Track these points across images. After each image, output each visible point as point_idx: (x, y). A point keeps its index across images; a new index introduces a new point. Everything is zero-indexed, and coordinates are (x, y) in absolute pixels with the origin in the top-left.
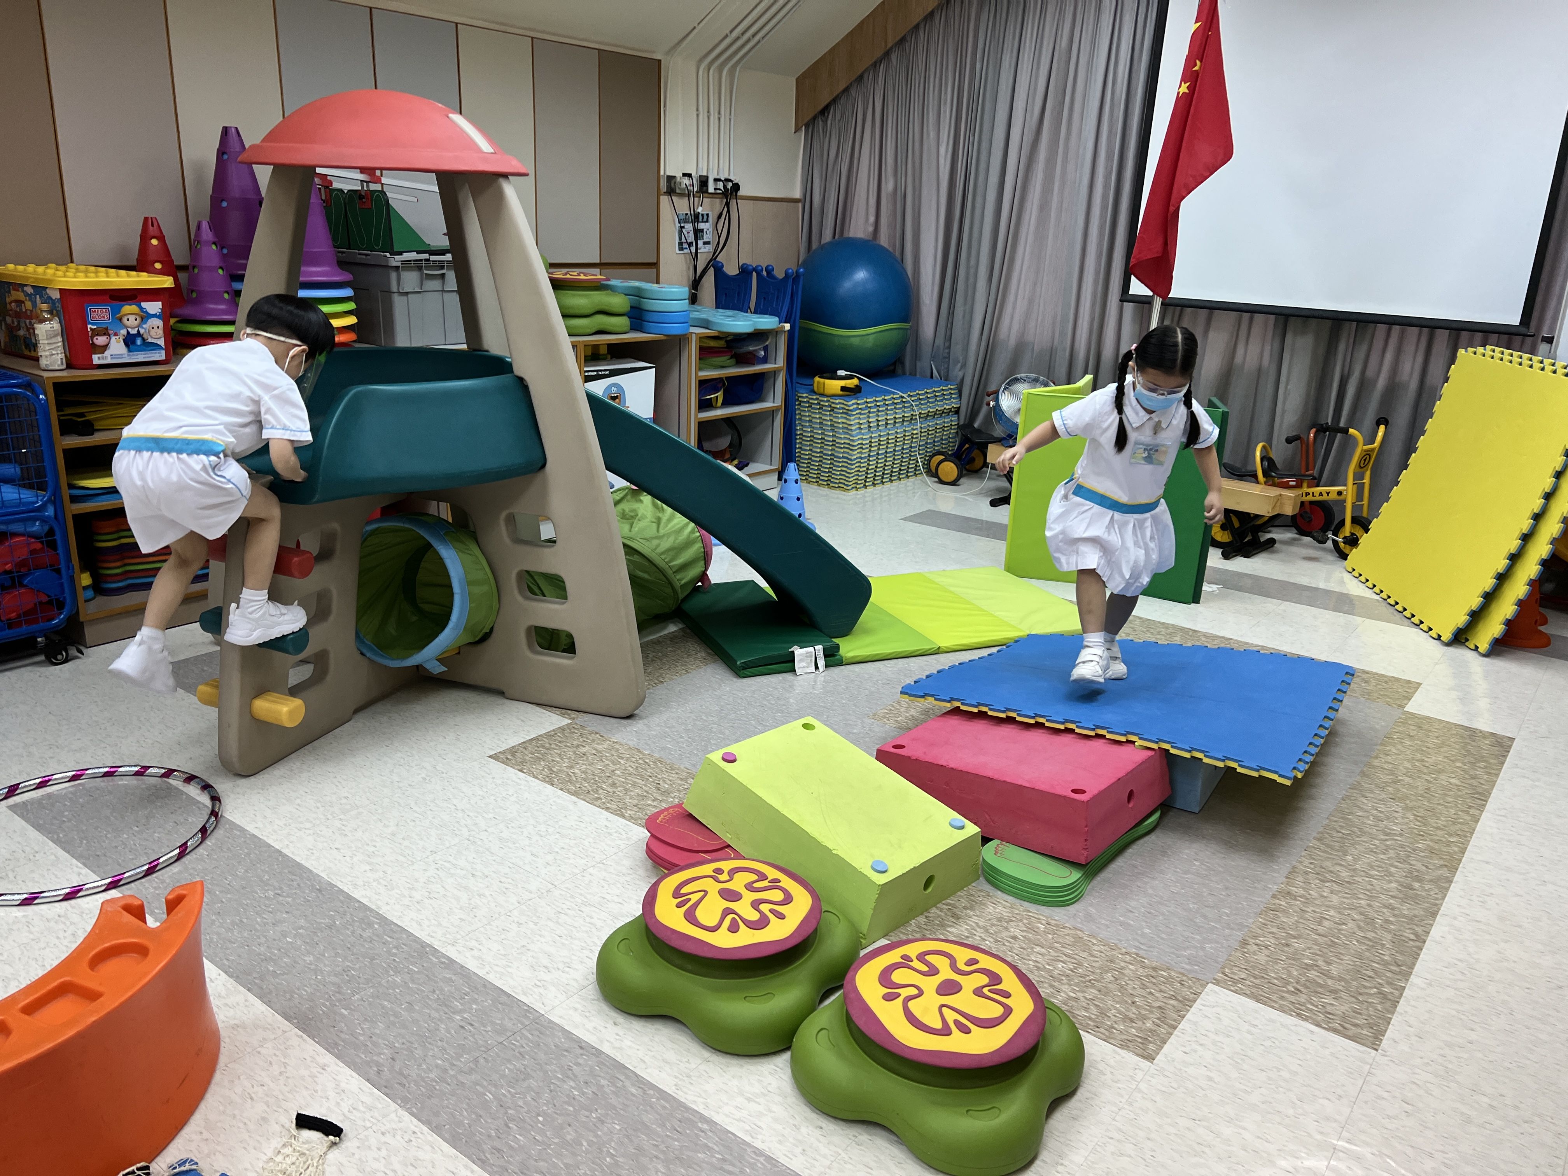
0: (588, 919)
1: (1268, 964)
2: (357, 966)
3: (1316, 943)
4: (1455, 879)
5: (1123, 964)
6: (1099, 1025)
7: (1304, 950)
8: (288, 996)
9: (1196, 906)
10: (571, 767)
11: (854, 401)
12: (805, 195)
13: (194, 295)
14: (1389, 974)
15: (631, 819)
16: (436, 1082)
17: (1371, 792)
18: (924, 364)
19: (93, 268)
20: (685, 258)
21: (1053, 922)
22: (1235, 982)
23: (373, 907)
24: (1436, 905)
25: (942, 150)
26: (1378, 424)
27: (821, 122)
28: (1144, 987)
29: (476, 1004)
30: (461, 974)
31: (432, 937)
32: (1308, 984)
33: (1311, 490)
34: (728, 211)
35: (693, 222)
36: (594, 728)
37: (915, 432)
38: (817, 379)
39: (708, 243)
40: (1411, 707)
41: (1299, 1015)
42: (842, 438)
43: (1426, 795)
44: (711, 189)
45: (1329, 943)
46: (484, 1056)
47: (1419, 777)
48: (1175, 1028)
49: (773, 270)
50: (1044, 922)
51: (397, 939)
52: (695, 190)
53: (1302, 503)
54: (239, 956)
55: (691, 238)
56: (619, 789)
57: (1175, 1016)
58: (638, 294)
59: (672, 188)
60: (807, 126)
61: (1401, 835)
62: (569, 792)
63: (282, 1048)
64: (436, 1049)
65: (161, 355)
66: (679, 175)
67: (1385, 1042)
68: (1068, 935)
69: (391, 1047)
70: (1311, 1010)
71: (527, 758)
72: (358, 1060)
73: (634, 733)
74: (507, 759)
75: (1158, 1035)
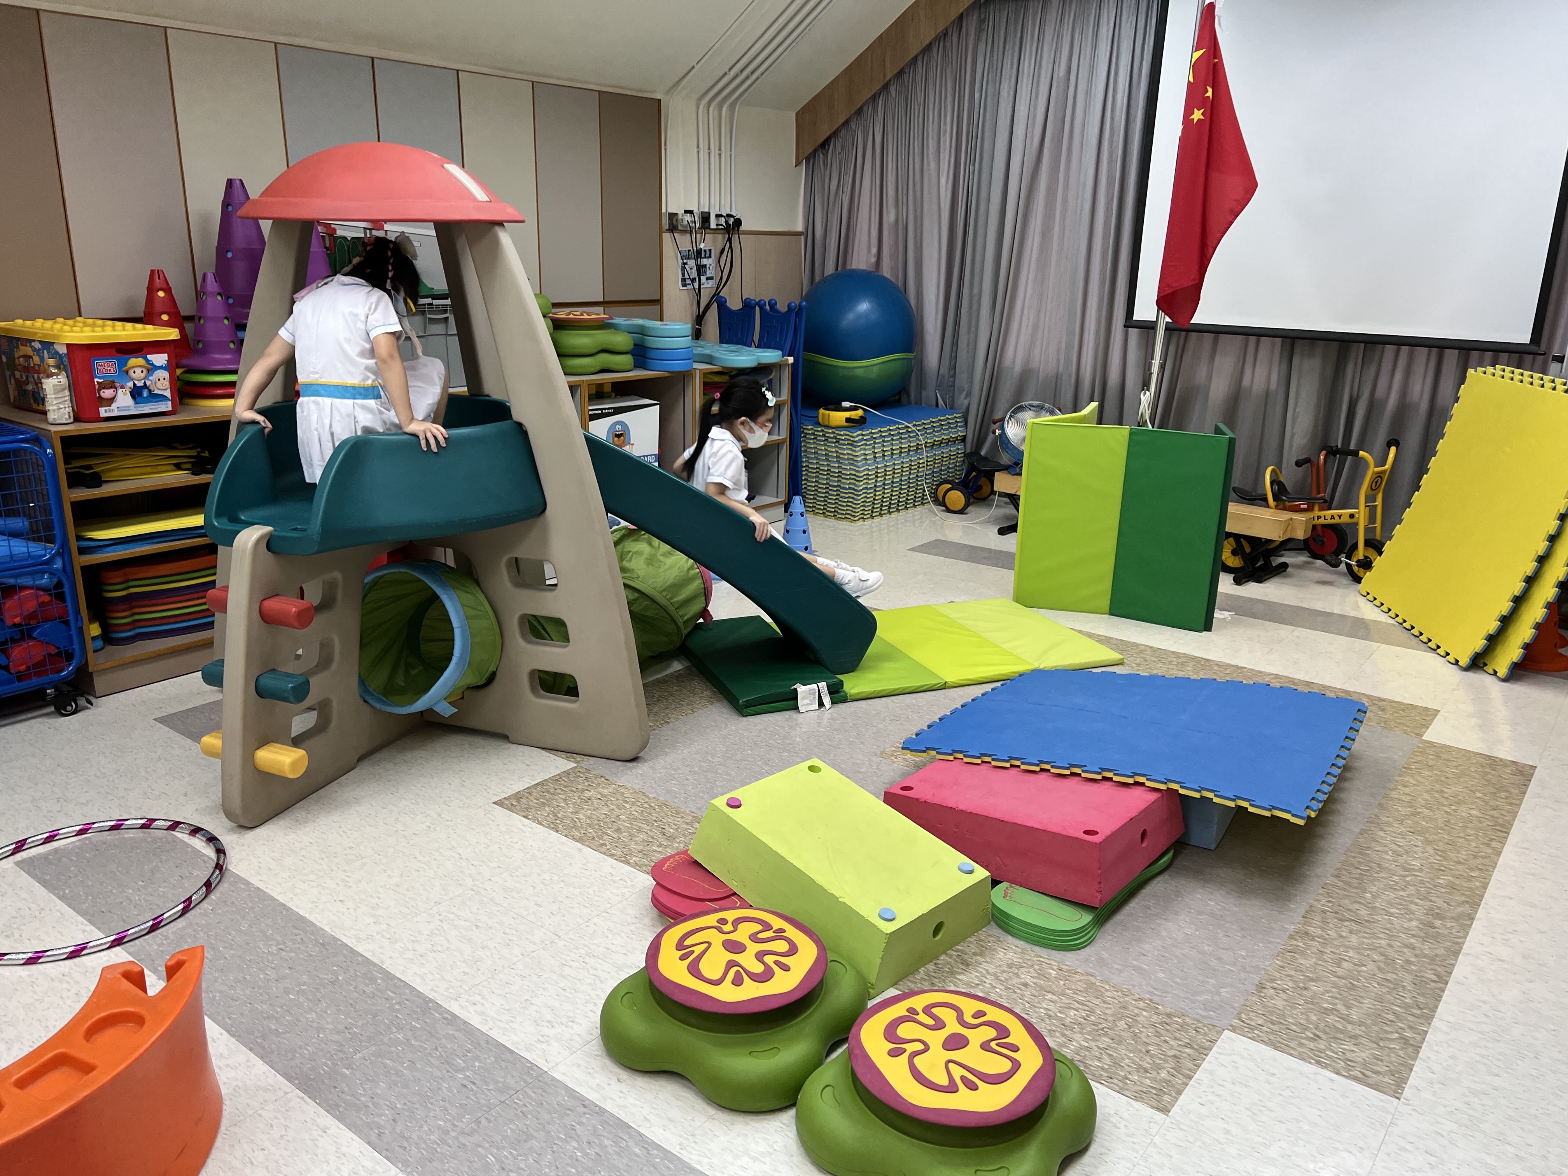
0: (592, 972)
1: (1285, 1009)
2: (360, 1023)
3: (1335, 986)
4: (1478, 916)
5: (1136, 1011)
6: (1113, 1076)
7: (1323, 994)
8: (290, 1055)
9: (1211, 948)
10: (576, 813)
11: (859, 432)
12: (807, 228)
13: (201, 345)
14: (1410, 1018)
15: (636, 865)
16: (438, 1144)
17: (1390, 825)
18: (930, 392)
19: (100, 322)
20: (689, 294)
21: (1065, 967)
22: (1252, 1028)
23: (376, 961)
24: (1458, 943)
25: (943, 181)
26: (1389, 445)
27: (821, 156)
28: (1158, 1034)
29: (479, 1062)
30: (463, 1029)
31: (435, 991)
32: (1327, 1029)
33: (1322, 513)
34: (731, 246)
35: (696, 259)
36: (599, 772)
37: (921, 461)
38: (822, 411)
39: (711, 278)
40: (1430, 735)
41: (1318, 1063)
42: (848, 469)
43: (1446, 828)
44: (713, 225)
45: (1349, 985)
46: (486, 1116)
47: (1438, 809)
48: (1191, 1078)
49: (776, 304)
50: (1055, 968)
51: (400, 994)
52: (697, 226)
53: (1314, 527)
54: (242, 1014)
55: (694, 274)
56: (624, 834)
57: (1191, 1065)
58: (642, 331)
59: (673, 225)
60: (808, 159)
61: (1421, 870)
62: (574, 838)
63: (283, 1110)
64: (438, 1109)
65: (167, 406)
66: (681, 212)
67: (1408, 1092)
68: (1080, 981)
69: (393, 1107)
70: (1330, 1057)
71: (532, 804)
72: (358, 1122)
73: (639, 775)
74: (512, 805)
75: (1173, 1086)
